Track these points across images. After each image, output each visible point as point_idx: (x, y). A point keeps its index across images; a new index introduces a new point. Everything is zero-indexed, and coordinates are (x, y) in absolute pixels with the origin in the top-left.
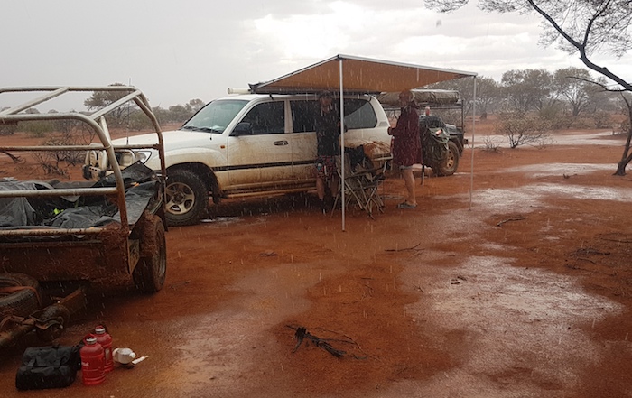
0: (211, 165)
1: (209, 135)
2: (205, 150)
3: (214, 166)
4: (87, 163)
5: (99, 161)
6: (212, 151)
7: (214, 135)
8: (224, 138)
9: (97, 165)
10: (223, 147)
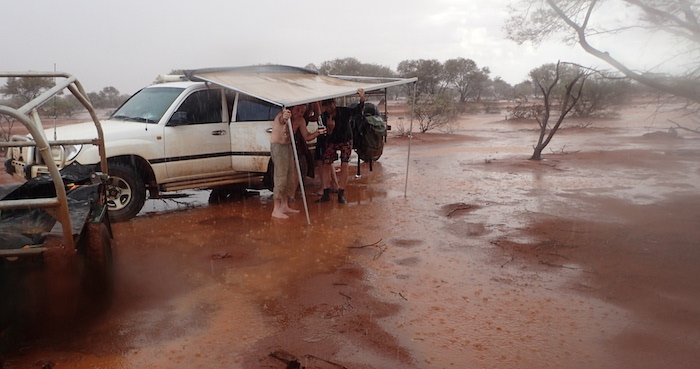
0: (147, 157)
1: (143, 125)
2: (140, 142)
3: (151, 158)
4: (9, 157)
5: (23, 155)
6: (148, 142)
7: (150, 126)
8: (160, 128)
9: (21, 159)
10: (159, 138)
